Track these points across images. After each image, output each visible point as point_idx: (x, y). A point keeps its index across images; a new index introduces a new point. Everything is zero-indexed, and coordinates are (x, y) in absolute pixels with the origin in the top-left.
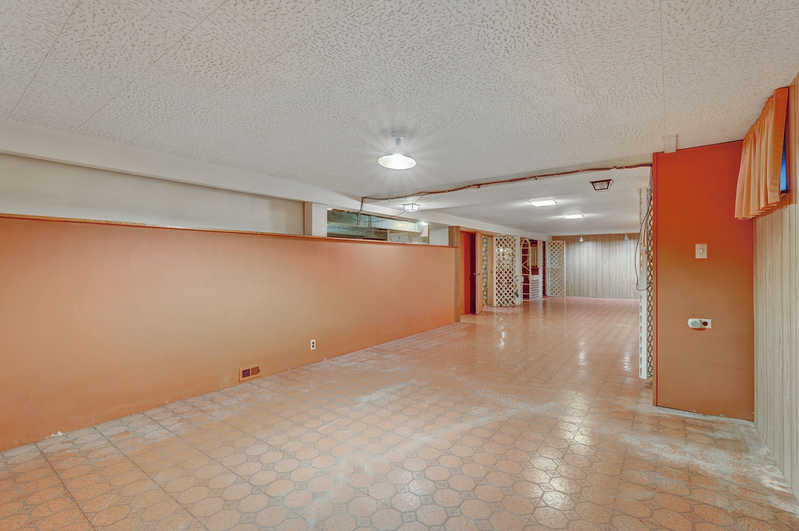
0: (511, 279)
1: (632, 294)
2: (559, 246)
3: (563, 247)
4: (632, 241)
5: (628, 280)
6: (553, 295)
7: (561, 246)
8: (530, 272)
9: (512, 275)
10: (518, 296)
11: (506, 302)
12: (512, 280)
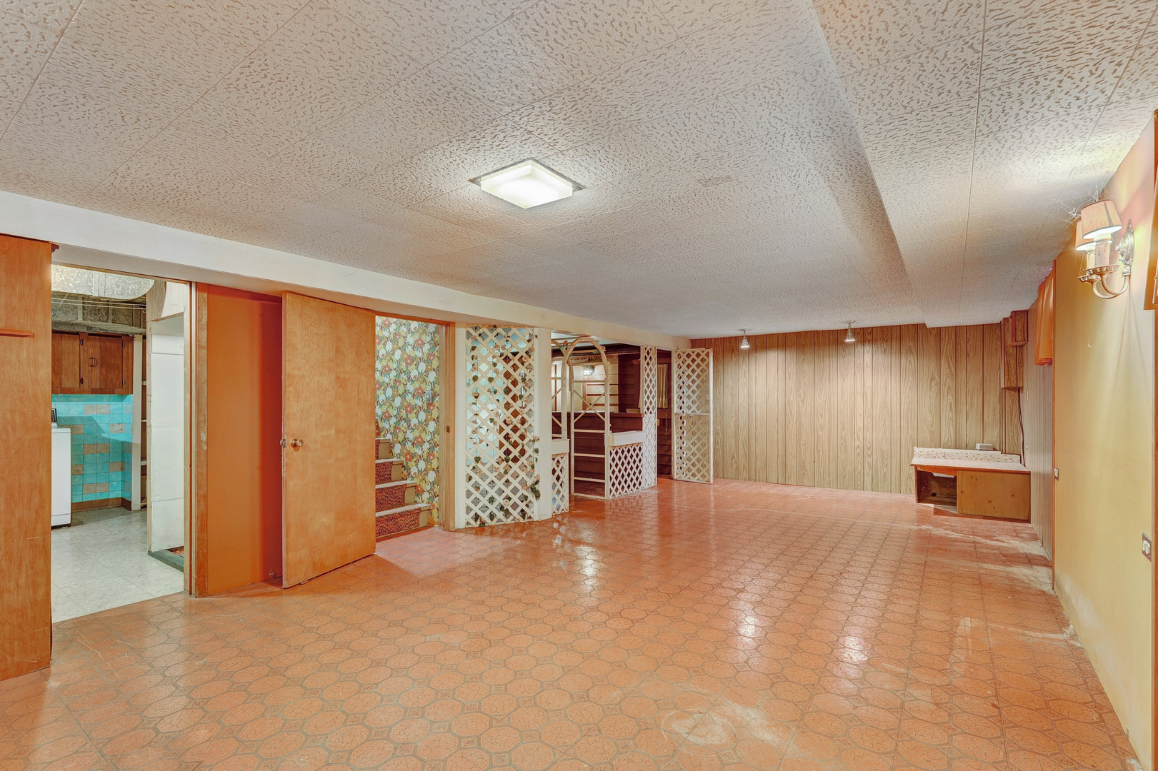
0: (519, 448)
1: (868, 480)
2: (698, 361)
3: (708, 365)
4: (868, 348)
5: (857, 443)
6: (695, 480)
7: (703, 360)
8: (608, 425)
9: (522, 437)
10: (537, 495)
11: (500, 515)
12: (523, 452)
